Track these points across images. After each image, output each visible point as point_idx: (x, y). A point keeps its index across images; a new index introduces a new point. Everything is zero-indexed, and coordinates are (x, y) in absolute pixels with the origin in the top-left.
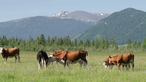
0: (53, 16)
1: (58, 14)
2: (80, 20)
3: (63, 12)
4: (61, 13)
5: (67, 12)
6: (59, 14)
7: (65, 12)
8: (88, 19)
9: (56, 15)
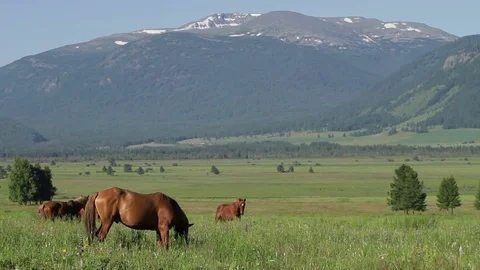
0: (188, 28)
1: (203, 23)
2: (292, 40)
3: (217, 16)
4: (211, 18)
5: (231, 16)
6: (206, 22)
7: (223, 16)
8: (317, 38)
9: (197, 25)
